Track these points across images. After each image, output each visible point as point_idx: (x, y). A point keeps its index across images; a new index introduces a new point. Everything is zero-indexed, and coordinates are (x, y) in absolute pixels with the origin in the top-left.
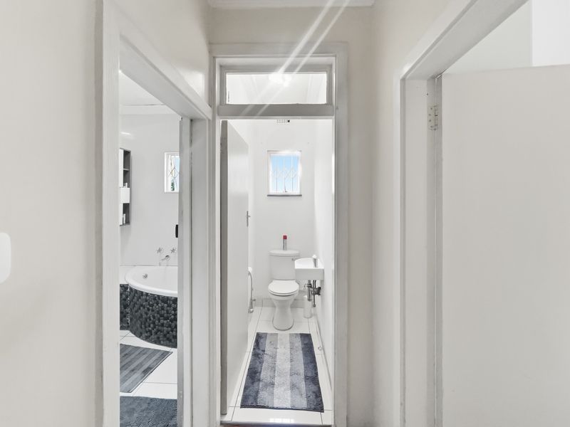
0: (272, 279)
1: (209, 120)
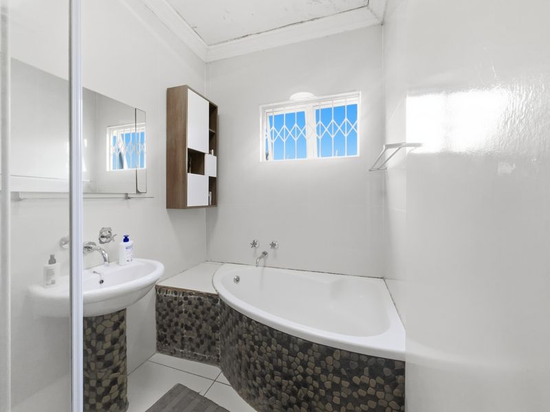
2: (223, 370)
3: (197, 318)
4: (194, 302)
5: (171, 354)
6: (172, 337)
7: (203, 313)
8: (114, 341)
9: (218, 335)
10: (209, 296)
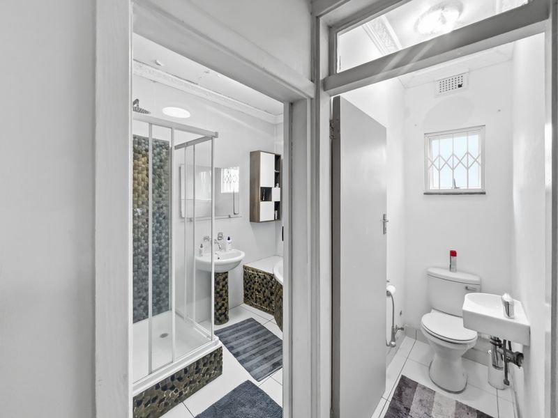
0: (430, 308)
1: (312, 99)
2: (275, 318)
3: (263, 286)
4: (262, 277)
5: (251, 305)
6: (251, 296)
7: (266, 284)
8: (223, 286)
9: (273, 297)
10: (270, 275)
